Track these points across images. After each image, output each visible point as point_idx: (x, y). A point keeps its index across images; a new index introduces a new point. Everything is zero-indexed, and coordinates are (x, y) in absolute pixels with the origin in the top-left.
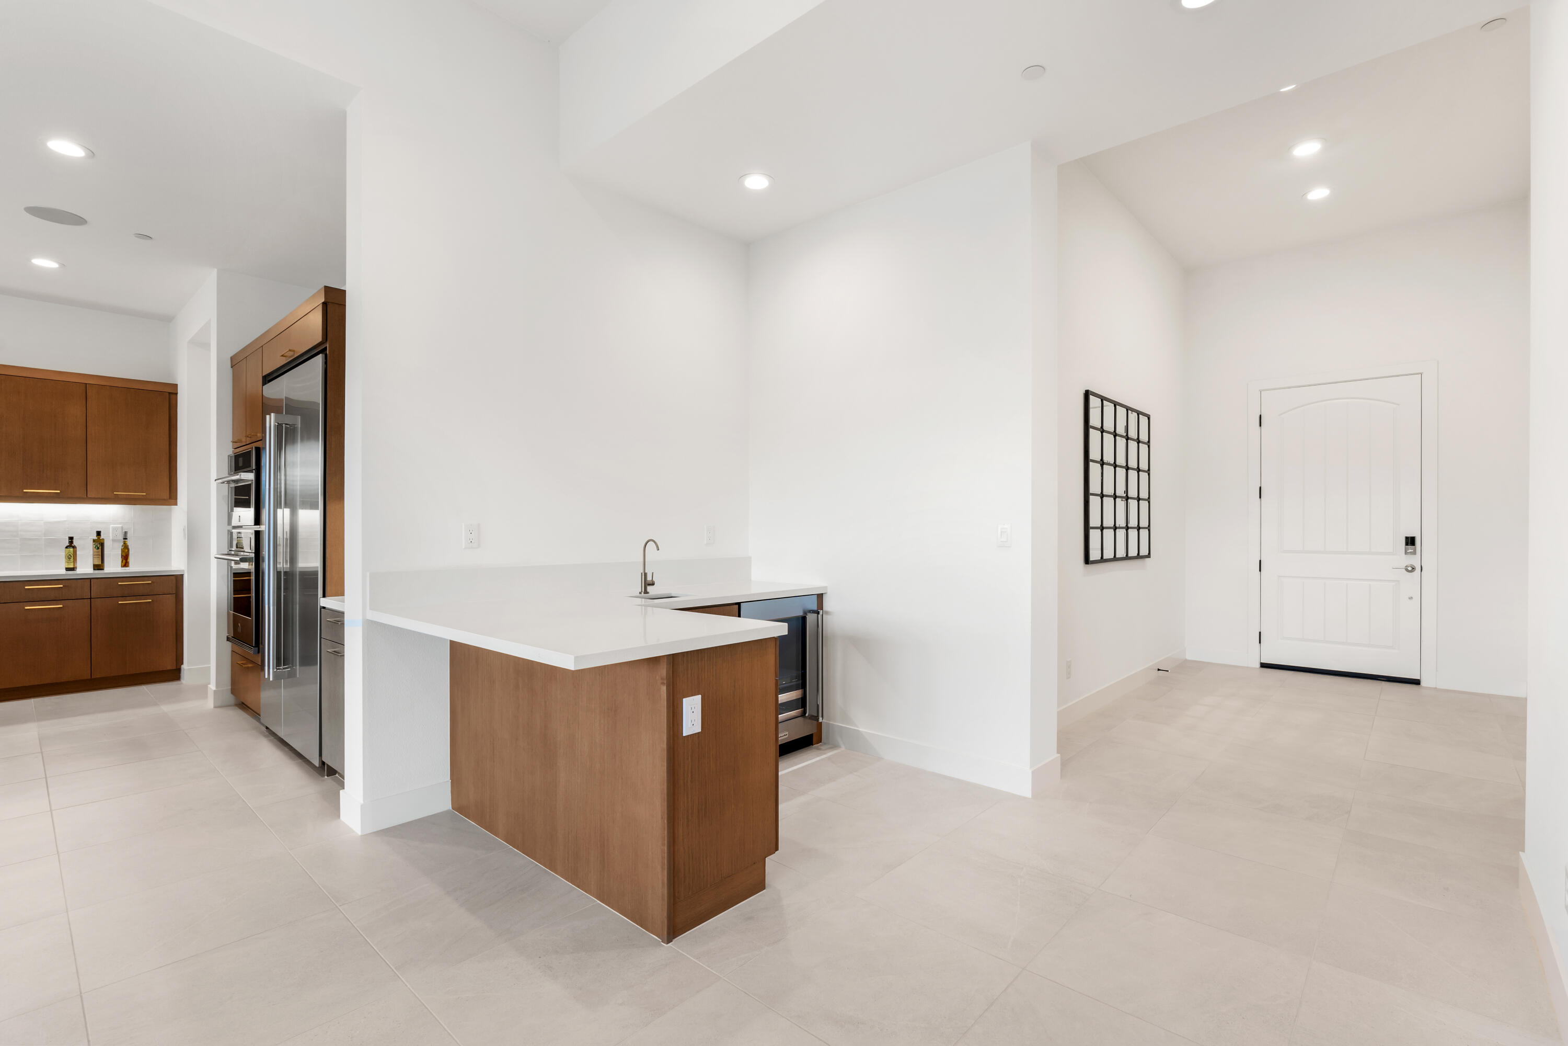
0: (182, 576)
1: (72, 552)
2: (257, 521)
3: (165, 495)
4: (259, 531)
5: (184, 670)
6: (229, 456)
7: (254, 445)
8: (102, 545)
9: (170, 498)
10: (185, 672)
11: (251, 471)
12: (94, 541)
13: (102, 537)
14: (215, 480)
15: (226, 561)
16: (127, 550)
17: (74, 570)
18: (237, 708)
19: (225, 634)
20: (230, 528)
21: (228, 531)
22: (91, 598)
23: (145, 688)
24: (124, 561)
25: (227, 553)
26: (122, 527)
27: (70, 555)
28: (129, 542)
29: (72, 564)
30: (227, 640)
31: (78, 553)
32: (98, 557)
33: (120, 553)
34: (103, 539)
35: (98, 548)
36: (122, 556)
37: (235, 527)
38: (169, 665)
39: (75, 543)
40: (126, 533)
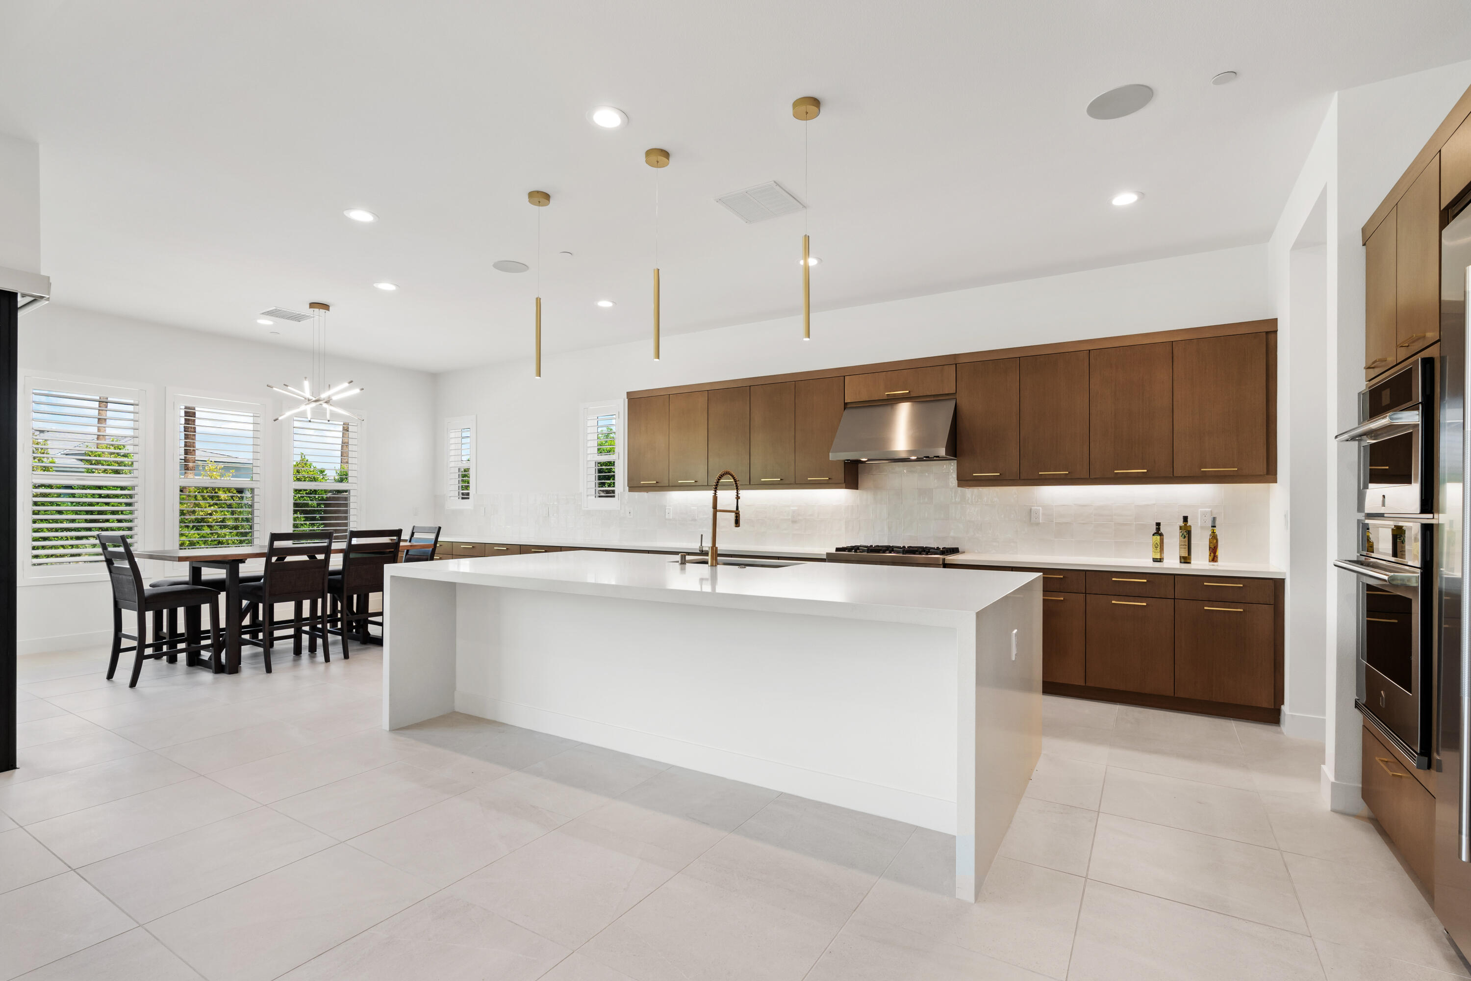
0: (1283, 581)
1: (1159, 541)
2: (1429, 503)
3: (1261, 468)
4: (1432, 525)
5: (1285, 714)
6: (1359, 394)
7: (1419, 357)
8: (1189, 533)
9: (1268, 473)
10: (1286, 718)
11: (1414, 408)
12: (1181, 528)
13: (1189, 523)
14: (1336, 437)
15: (1355, 574)
16: (1215, 541)
17: (1160, 561)
18: (1371, 826)
19: (1352, 696)
20: (1361, 516)
21: (1359, 521)
22: (1174, 599)
23: (1234, 725)
24: (1212, 554)
25: (1355, 559)
26: (1211, 511)
27: (1157, 544)
28: (1217, 530)
29: (1159, 554)
30: (1356, 707)
31: (1165, 541)
32: (1185, 548)
33: (1208, 543)
34: (1190, 526)
35: (1185, 537)
36: (1210, 548)
37: (1370, 516)
38: (1265, 702)
39: (1162, 530)
40: (1214, 519)
